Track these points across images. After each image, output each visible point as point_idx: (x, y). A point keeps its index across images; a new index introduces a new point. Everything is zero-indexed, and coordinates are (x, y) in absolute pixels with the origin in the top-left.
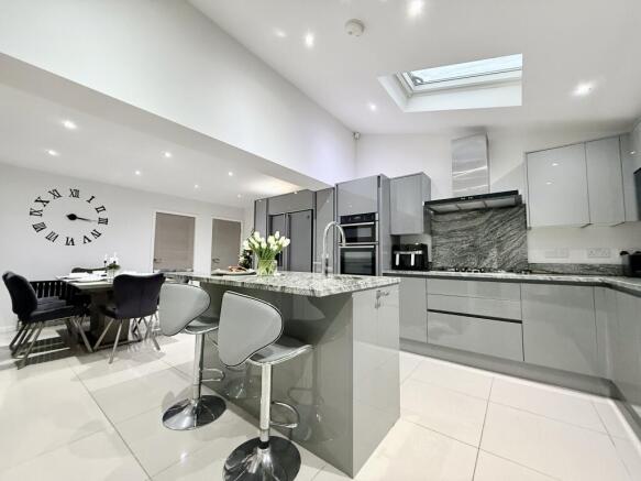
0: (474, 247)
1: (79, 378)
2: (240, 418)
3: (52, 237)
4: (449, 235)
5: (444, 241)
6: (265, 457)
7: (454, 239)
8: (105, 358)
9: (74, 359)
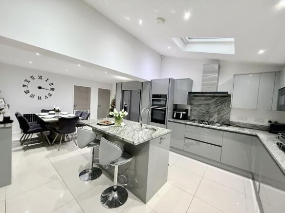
0: (208, 112)
1: (47, 157)
2: (107, 178)
3: (32, 96)
4: (198, 106)
5: (196, 108)
6: (115, 195)
7: (200, 108)
8: (56, 148)
9: (44, 148)
